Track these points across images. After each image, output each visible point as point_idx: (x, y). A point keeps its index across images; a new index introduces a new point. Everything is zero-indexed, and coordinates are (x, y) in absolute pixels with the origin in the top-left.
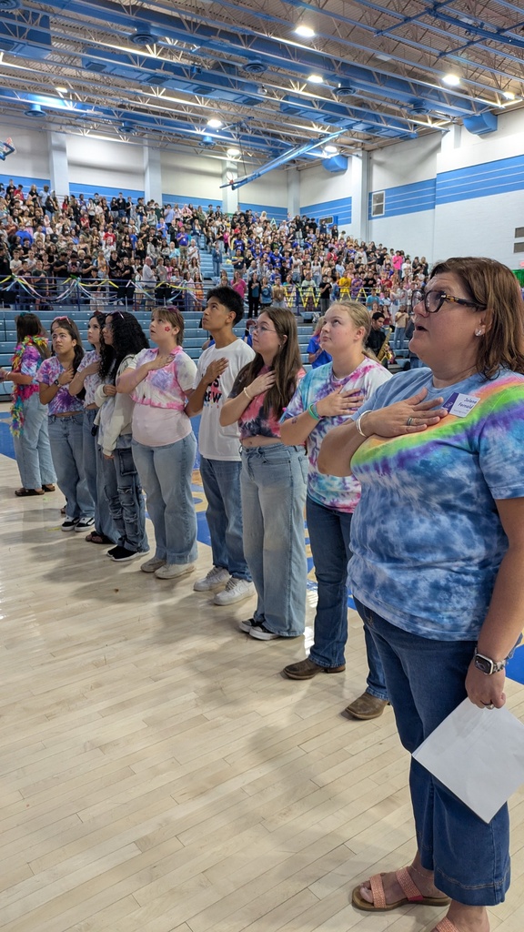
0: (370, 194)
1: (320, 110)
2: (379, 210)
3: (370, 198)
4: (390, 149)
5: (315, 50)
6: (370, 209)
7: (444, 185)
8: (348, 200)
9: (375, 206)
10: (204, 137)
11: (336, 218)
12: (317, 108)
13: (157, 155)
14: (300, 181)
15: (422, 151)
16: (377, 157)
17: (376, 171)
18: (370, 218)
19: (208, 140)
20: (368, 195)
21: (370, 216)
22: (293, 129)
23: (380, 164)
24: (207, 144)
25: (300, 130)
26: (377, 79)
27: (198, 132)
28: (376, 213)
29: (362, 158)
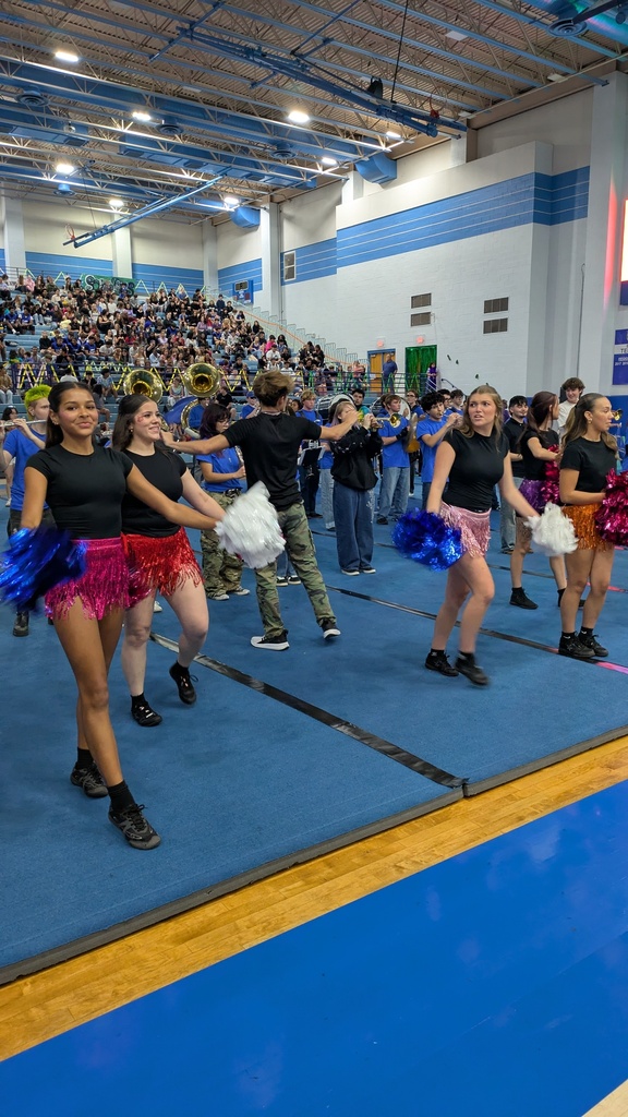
0: (282, 254)
1: (169, 152)
2: (291, 274)
3: (282, 260)
4: (298, 200)
5: (97, 79)
6: (282, 272)
7: (344, 244)
8: (259, 262)
9: (288, 269)
10: (59, 184)
11: (252, 282)
12: (164, 151)
13: (17, 206)
14: (216, 238)
15: (329, 203)
16: (287, 210)
17: (288, 229)
18: (283, 283)
19: (64, 188)
20: (280, 257)
21: (282, 280)
22: (165, 178)
23: (290, 219)
24: (64, 192)
25: (173, 177)
26: (212, 117)
27: (45, 178)
28: (288, 277)
29: (270, 212)
